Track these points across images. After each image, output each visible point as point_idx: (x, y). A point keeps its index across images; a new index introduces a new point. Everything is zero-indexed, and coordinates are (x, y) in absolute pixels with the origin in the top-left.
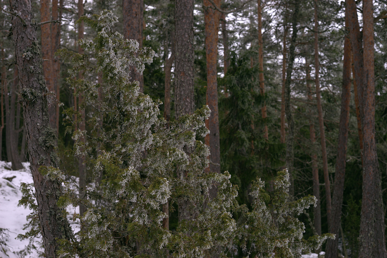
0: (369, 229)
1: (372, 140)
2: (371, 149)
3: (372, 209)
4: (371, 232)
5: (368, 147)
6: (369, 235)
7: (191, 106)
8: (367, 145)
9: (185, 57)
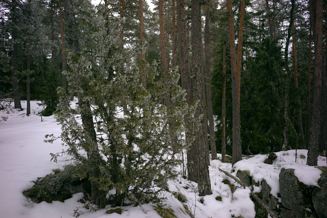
0: (316, 125)
1: (319, 74)
2: (318, 79)
3: (318, 113)
4: (318, 126)
5: (317, 78)
6: (316, 128)
7: (198, 58)
8: (316, 77)
9: (195, 35)
